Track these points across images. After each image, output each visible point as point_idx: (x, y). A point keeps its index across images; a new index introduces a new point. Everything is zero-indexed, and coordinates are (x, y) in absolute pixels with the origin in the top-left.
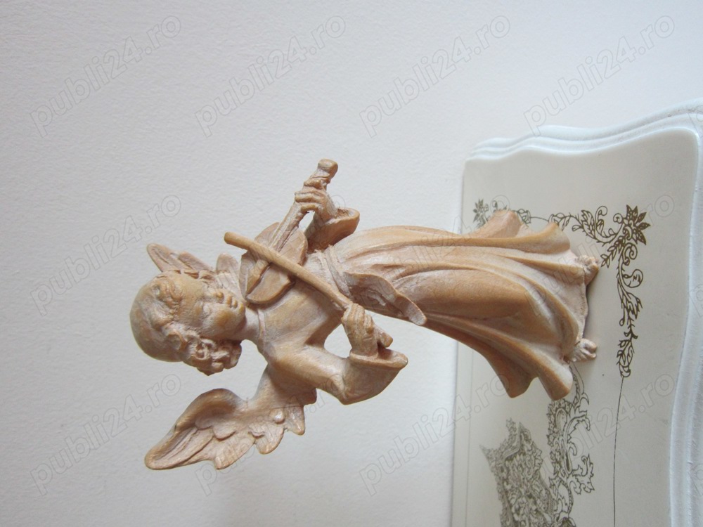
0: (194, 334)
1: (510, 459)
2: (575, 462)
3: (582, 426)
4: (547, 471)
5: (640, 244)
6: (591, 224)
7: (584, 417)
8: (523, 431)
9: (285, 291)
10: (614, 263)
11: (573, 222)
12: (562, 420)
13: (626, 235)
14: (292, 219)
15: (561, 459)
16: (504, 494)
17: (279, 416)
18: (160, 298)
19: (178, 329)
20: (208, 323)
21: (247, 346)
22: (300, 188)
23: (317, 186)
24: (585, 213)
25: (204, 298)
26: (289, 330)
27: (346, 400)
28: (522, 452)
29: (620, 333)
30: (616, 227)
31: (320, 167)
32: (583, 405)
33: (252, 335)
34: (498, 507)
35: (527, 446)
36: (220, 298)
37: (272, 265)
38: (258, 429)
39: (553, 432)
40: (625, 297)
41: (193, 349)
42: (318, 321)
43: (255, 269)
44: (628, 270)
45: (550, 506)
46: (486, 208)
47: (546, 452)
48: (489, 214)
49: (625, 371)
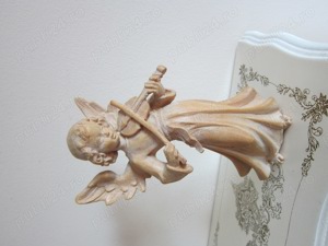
0: (95, 151)
1: (243, 191)
2: (273, 204)
3: (279, 190)
4: (260, 203)
5: (324, 115)
6: (300, 96)
7: (280, 186)
8: (251, 182)
9: (138, 131)
10: (309, 120)
11: (290, 92)
12: (270, 184)
13: (318, 108)
14: (143, 97)
15: (267, 200)
16: (239, 205)
17: (135, 183)
18: (80, 136)
19: (88, 150)
20: (102, 146)
21: (121, 153)
22: (147, 80)
23: (156, 80)
24: (297, 89)
25: (100, 135)
26: (139, 149)
27: (164, 182)
28: (249, 190)
29: (305, 155)
30: (313, 103)
31: (158, 70)
32: (281, 181)
33: (123, 148)
34: (236, 209)
35: (252, 189)
36: (108, 135)
37: (132, 119)
38: (125, 188)
39: (265, 187)
40: (311, 139)
41: (95, 158)
42: (153, 146)
43: (124, 120)
44: (315, 126)
45: (259, 217)
46: (246, 70)
47: (260, 194)
48: (247, 73)
49: (305, 173)
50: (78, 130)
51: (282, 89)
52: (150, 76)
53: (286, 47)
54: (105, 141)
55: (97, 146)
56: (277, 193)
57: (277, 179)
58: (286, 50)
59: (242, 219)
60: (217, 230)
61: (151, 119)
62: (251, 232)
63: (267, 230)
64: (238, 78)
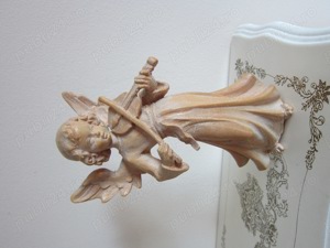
0: (86, 153)
1: (247, 190)
2: (279, 201)
3: (284, 186)
4: (265, 201)
5: (325, 103)
6: (299, 85)
7: (285, 182)
8: (254, 180)
9: (131, 130)
10: (309, 110)
11: (288, 82)
12: (274, 180)
13: (318, 96)
15: (272, 198)
16: (244, 205)
17: (130, 179)
19: (78, 152)
20: (93, 147)
22: (137, 75)
23: (147, 75)
24: (295, 78)
25: (90, 136)
26: (132, 148)
28: (253, 189)
29: (309, 147)
30: (312, 90)
31: (148, 62)
32: (285, 176)
33: (116, 146)
34: (241, 210)
35: (256, 188)
36: (98, 135)
38: (120, 185)
39: (269, 184)
40: (313, 129)
43: (115, 118)
44: (317, 115)
45: (265, 217)
46: (242, 64)
47: (265, 193)
48: (243, 67)
49: (309, 166)
50: (66, 133)
51: (280, 80)
52: (140, 69)
54: (96, 141)
55: (87, 147)
56: (282, 190)
57: (281, 175)
59: (249, 220)
60: (224, 233)
61: (143, 116)
62: (258, 233)
63: (274, 230)
64: (234, 73)
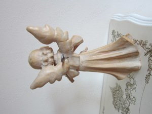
1: (116, 91)
2: (131, 97)
3: (134, 90)
4: (124, 97)
6: (143, 44)
7: (135, 88)
8: (119, 86)
10: (148, 56)
11: (138, 42)
12: (129, 87)
15: (128, 96)
16: (114, 98)
24: (141, 41)
28: (119, 90)
29: (147, 73)
32: (135, 86)
34: (112, 100)
35: (120, 90)
39: (127, 89)
45: (124, 104)
46: (115, 32)
47: (125, 93)
48: (116, 34)
49: (147, 82)
53: (135, 20)
56: (133, 92)
57: (133, 85)
58: (135, 22)
59: (116, 105)
60: (104, 110)
62: (120, 111)
63: (129, 110)
64: (111, 36)
